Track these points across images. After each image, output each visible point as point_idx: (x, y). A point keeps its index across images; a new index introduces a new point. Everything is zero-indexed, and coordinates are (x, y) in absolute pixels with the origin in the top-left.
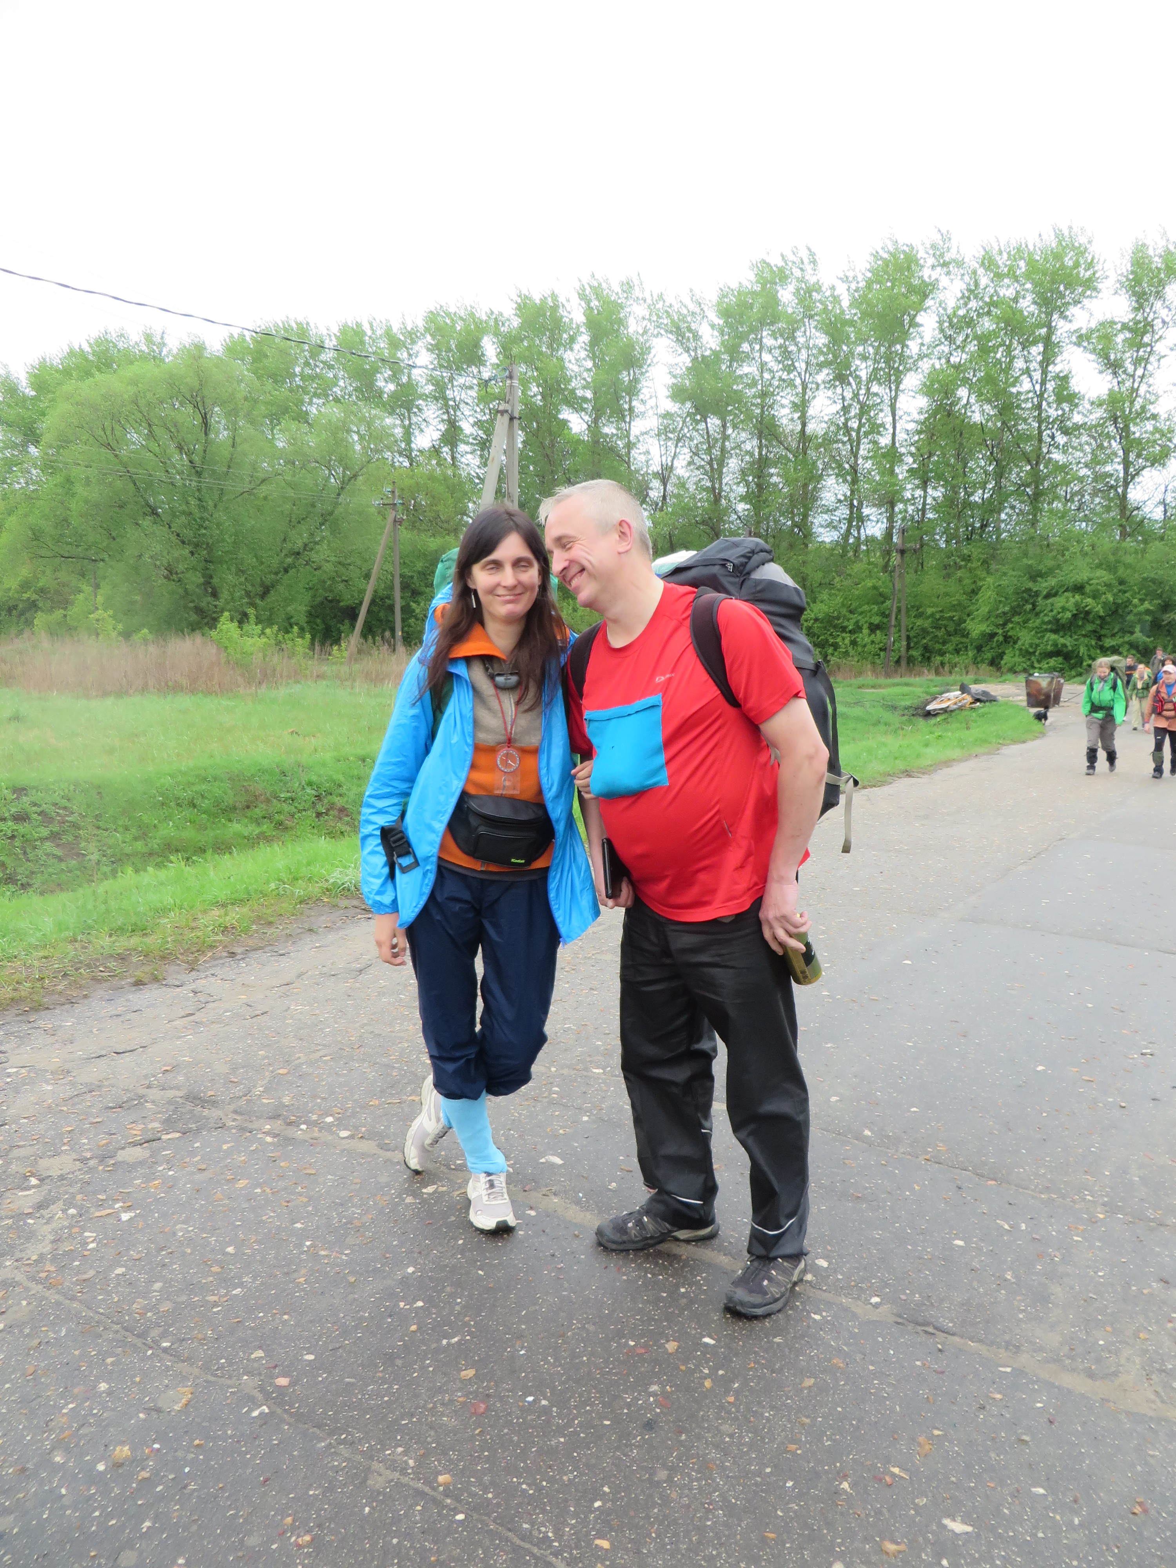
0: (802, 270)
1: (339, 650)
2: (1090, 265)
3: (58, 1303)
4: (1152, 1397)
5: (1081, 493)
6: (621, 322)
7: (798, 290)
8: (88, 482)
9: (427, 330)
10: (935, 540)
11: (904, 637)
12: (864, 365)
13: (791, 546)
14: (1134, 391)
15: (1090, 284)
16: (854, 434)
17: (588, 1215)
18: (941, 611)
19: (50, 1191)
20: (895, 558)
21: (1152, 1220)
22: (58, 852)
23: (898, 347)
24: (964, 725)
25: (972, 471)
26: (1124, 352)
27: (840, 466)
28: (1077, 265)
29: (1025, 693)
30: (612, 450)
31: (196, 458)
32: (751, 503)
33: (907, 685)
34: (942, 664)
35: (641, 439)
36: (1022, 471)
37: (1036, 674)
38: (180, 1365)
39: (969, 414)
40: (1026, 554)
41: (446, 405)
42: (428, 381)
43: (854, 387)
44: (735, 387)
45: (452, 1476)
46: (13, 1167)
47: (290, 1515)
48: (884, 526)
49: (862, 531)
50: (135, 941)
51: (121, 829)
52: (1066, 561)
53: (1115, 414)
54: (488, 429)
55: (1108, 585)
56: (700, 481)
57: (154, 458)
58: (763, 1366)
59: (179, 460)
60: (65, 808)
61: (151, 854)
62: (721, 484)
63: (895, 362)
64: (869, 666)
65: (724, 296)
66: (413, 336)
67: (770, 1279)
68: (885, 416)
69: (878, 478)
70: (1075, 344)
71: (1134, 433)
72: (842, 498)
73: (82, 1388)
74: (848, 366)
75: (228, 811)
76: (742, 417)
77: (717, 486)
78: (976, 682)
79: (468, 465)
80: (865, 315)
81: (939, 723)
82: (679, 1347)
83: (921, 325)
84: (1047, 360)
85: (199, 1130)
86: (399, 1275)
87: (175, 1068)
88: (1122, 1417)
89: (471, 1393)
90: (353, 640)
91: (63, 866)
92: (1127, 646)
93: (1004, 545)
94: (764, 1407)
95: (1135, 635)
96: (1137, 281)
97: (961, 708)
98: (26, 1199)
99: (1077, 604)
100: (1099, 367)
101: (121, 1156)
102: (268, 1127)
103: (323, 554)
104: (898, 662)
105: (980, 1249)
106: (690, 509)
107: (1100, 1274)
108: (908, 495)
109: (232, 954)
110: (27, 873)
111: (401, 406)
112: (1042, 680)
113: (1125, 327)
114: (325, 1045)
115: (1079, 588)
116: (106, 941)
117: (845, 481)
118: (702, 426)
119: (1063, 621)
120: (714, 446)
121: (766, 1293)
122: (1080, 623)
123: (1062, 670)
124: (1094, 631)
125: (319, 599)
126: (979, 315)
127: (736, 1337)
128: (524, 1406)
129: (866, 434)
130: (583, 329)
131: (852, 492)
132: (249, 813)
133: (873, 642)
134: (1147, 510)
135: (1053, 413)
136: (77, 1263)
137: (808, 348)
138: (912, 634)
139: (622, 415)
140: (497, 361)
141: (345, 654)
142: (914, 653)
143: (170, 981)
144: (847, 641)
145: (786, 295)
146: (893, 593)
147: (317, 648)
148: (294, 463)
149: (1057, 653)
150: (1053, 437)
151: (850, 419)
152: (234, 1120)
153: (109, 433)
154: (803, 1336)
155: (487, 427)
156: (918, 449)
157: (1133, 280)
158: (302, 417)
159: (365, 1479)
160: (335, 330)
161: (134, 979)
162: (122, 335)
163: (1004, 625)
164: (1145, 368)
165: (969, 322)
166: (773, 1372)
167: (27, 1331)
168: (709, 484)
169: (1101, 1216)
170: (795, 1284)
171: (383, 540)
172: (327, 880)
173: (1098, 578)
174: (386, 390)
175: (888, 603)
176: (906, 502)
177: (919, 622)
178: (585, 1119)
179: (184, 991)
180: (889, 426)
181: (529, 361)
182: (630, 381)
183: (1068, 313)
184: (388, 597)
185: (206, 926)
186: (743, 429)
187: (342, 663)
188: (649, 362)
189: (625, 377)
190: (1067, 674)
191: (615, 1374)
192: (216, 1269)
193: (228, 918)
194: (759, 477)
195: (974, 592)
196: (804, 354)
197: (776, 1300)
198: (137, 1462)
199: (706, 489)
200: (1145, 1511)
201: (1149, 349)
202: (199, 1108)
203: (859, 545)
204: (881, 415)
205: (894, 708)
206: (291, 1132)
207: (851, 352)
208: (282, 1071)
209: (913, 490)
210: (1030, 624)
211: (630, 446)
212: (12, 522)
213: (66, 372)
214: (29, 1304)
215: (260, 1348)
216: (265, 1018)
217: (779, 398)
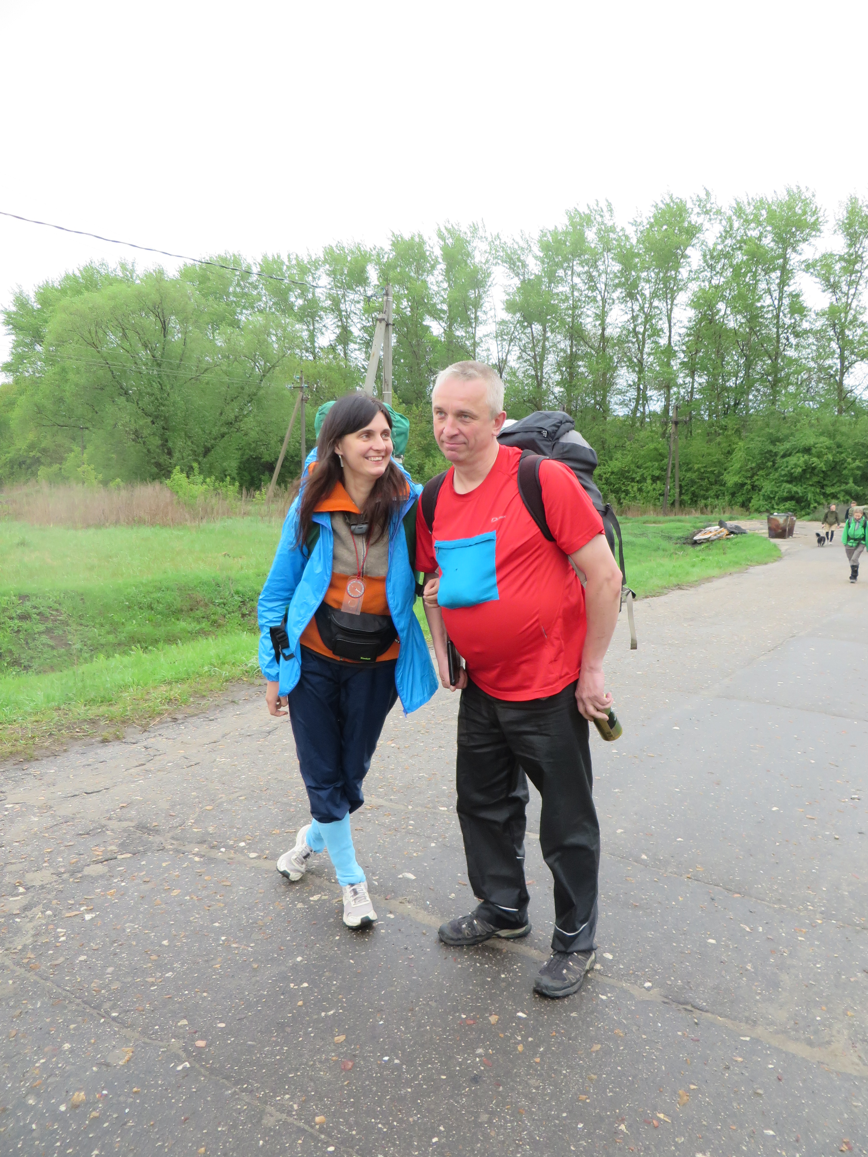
0: (602, 216)
1: (260, 494)
2: (814, 213)
3: (36, 983)
4: (857, 1060)
5: (809, 379)
6: (469, 255)
7: (599, 230)
8: (78, 371)
9: (325, 261)
10: (700, 415)
11: (677, 486)
12: (647, 286)
13: (594, 418)
14: (848, 305)
15: (815, 227)
16: (640, 336)
17: (434, 918)
18: (705, 467)
19: (33, 897)
20: (671, 428)
21: (858, 925)
22: (51, 643)
23: (673, 273)
24: (722, 551)
25: (728, 363)
26: (840, 277)
27: (630, 360)
28: (805, 213)
29: (767, 527)
30: (463, 347)
31: (158, 354)
32: (564, 387)
33: (679, 521)
34: (706, 506)
35: (484, 340)
36: (765, 364)
37: (776, 514)
38: (125, 1030)
39: (726, 322)
40: (768, 425)
41: (340, 315)
42: (326, 297)
43: (641, 302)
44: (552, 302)
45: (326, 1117)
46: (7, 879)
47: (202, 1146)
48: (663, 404)
49: (647, 407)
50: (104, 709)
51: (98, 626)
52: (797, 430)
53: (834, 322)
54: (371, 333)
55: (829, 448)
56: (526, 371)
57: (126, 353)
58: (562, 1035)
59: (144, 354)
60: (57, 610)
61: (119, 644)
62: (542, 372)
63: (670, 283)
64: (651, 507)
65: (545, 235)
66: (316, 264)
67: (568, 969)
68: (663, 324)
69: (658, 368)
70: (804, 270)
71: (848, 336)
72: (632, 383)
73: (51, 1047)
74: (637, 287)
75: (177, 613)
76: (558, 324)
77: (539, 374)
78: (731, 519)
79: (356, 358)
80: (647, 250)
81: (703, 550)
82: (499, 1019)
83: (690, 257)
84: (783, 283)
85: (145, 852)
86: (290, 963)
87: (130, 805)
88: (834, 1076)
89: (341, 1053)
90: (271, 487)
91: (55, 653)
92: (843, 493)
93: (752, 419)
94: (562, 1066)
95: (849, 485)
96: (851, 225)
97: (719, 539)
98: (15, 903)
99: (805, 462)
100: (822, 287)
101: (87, 871)
102: (197, 849)
103: (249, 424)
104: (673, 504)
105: (727, 946)
106: (520, 391)
107: (818, 966)
108: (680, 381)
109: (175, 720)
110: (28, 658)
111: (308, 316)
112: (780, 518)
113: (841, 258)
114: (241, 788)
115: (807, 450)
116: (82, 709)
117: (634, 371)
118: (529, 330)
119: (796, 474)
120: (537, 345)
121: (565, 979)
122: (808, 476)
123: (795, 510)
124: (819, 482)
125: (246, 457)
126: (733, 249)
127: (542, 1012)
128: (381, 1064)
129: (650, 337)
130: (440, 260)
131: (639, 379)
132: (192, 614)
133: (654, 489)
134: (857, 392)
135: (788, 321)
136: (51, 952)
137: (606, 273)
138: (683, 484)
139: (469, 322)
140: (378, 283)
141: (265, 497)
142: (685, 498)
143: (129, 739)
144: (635, 489)
145: (591, 235)
146: (669, 453)
147: (244, 491)
148: (228, 357)
149: (791, 498)
150: (787, 339)
151: (638, 325)
152: (172, 844)
153: (94, 335)
154: (592, 1012)
155: (369, 330)
156: (688, 348)
157: (848, 224)
158: (235, 324)
159: (261, 1118)
160: (259, 259)
161: (101, 738)
162: (103, 264)
163: (751, 477)
164: (856, 288)
165: (727, 256)
166: (570, 1039)
167: (12, 1003)
168: (533, 373)
169: (819, 922)
170: (588, 972)
171: (294, 414)
172: (246, 665)
173: (821, 443)
174: (296, 304)
175: (666, 460)
176: (678, 386)
177: (689, 475)
178: (433, 845)
179: (138, 747)
180: (666, 331)
181: (401, 283)
182: (476, 297)
183: (798, 248)
184: (297, 456)
185: (156, 699)
186: (559, 333)
187: (263, 504)
188: (489, 284)
189: (472, 294)
190: (798, 513)
191: (451, 1040)
192: (154, 957)
193: (172, 693)
194: (570, 368)
195: (729, 453)
196: (603, 278)
197: (573, 984)
198: (89, 1104)
199: (532, 377)
200: (850, 1149)
201: (859, 274)
202: (146, 835)
203: (644, 418)
204: (660, 322)
205: (670, 538)
206: (214, 854)
207: (639, 278)
208: (208, 808)
209: (685, 377)
210: (771, 477)
211: (475, 345)
212: (22, 400)
213: (63, 291)
214: (14, 983)
215: (185, 1017)
216: (197, 767)
217: (585, 310)
